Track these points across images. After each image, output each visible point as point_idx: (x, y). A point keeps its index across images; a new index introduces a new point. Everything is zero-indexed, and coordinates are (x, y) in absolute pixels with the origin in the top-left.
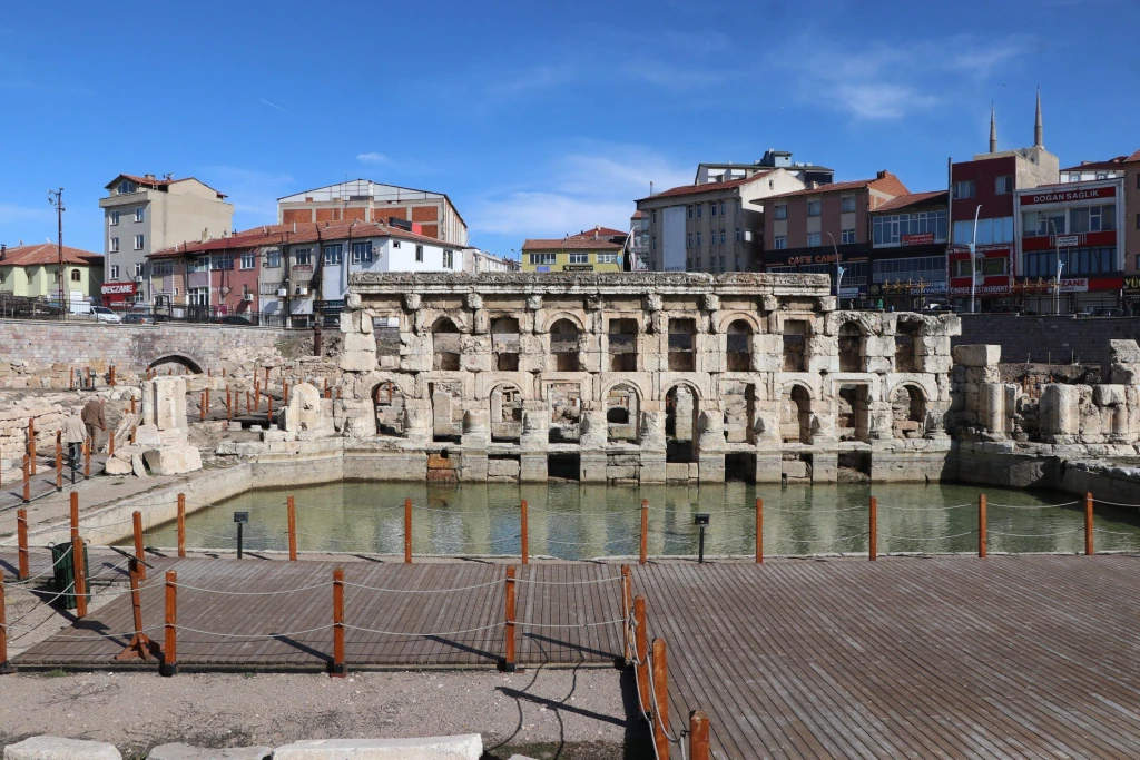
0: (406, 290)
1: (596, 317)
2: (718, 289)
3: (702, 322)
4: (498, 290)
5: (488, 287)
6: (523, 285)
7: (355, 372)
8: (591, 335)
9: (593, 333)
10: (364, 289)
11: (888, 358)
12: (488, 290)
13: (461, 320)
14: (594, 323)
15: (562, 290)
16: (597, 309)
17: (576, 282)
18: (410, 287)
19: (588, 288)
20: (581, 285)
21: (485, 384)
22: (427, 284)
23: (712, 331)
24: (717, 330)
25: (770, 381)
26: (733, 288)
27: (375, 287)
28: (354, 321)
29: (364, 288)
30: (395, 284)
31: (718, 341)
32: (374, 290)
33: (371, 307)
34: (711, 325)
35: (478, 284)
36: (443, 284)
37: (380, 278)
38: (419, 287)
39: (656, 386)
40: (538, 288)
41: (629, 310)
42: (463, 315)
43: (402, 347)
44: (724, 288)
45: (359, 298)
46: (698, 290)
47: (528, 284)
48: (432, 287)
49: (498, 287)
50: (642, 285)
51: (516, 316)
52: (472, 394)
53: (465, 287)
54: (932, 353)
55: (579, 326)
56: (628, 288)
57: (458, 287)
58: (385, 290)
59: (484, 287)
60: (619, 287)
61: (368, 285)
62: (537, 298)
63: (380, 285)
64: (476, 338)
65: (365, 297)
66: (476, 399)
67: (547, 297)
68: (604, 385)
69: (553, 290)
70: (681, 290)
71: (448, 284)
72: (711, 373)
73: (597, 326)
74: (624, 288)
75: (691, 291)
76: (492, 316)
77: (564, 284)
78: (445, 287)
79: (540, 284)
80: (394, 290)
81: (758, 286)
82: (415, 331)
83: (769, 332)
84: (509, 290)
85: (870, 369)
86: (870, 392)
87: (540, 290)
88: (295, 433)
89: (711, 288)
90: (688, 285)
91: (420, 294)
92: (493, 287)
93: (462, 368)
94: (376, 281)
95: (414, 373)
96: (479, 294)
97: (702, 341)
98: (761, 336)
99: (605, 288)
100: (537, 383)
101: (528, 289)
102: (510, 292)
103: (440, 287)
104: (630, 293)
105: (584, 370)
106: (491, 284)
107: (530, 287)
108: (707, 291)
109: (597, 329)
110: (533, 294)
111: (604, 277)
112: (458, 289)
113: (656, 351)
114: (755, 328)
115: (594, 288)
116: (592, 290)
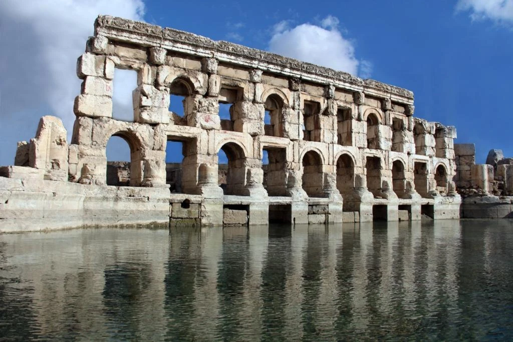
0: (155, 43)
1: (296, 97)
2: (366, 89)
3: (355, 112)
4: (232, 59)
5: (225, 55)
6: (252, 59)
7: (93, 117)
8: (291, 110)
9: (293, 108)
10: (114, 34)
11: (432, 148)
12: (224, 57)
13: (199, 80)
14: (294, 101)
15: (278, 69)
16: (298, 90)
17: (288, 65)
18: (158, 41)
19: (295, 72)
20: (291, 68)
21: (217, 142)
22: (175, 42)
23: (359, 119)
24: (362, 119)
25: (387, 156)
26: (373, 91)
27: (125, 34)
28: (97, 66)
29: (114, 32)
30: (145, 35)
31: (363, 127)
32: (124, 37)
33: (116, 55)
34: (359, 115)
35: (218, 51)
36: (189, 45)
37: (131, 26)
38: (167, 43)
39: (331, 154)
40: (262, 64)
41: (317, 95)
42: (201, 76)
43: (144, 98)
44: (369, 90)
45: (106, 41)
46: (355, 88)
47: (255, 59)
48: (179, 45)
49: (233, 57)
50: (327, 77)
51: (242, 85)
52: (206, 149)
53: (207, 51)
54: (447, 147)
55: (285, 101)
56: (319, 78)
57: (201, 50)
58: (135, 39)
59: (223, 55)
60: (313, 76)
61: (118, 30)
62: (260, 73)
63: (131, 32)
64: (209, 100)
65: (112, 42)
66: (208, 154)
67: (266, 73)
68: (301, 150)
69: (272, 68)
70: (347, 86)
71: (193, 45)
72: (359, 148)
73: (296, 104)
74: (316, 77)
76: (223, 82)
77: (280, 66)
78: (190, 48)
79: (265, 62)
80: (143, 41)
81: (385, 92)
82: (156, 84)
83: (385, 124)
84: (241, 61)
85: (427, 153)
86: (427, 167)
87: (263, 66)
88: (44, 172)
89: (362, 88)
90: (351, 83)
91: (167, 50)
92: (229, 57)
93: (198, 125)
94: (127, 28)
95: (154, 125)
96: (217, 59)
97: (355, 125)
98: (382, 125)
99: (306, 75)
100: (256, 144)
101: (255, 64)
102: (242, 63)
103: (186, 47)
104: (320, 81)
105: (288, 137)
106: (228, 53)
107: (256, 62)
108: (360, 90)
109: (297, 107)
110: (257, 68)
111: (305, 66)
112: (201, 52)
113: (331, 128)
114: (380, 120)
115: (299, 73)
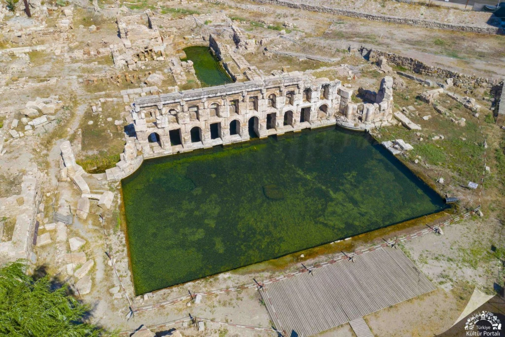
0: (157, 104)
1: (225, 101)
2: (265, 87)
3: (260, 96)
4: (191, 99)
6: (200, 96)
7: (142, 131)
8: (223, 106)
10: (141, 106)
11: (318, 98)
12: (187, 99)
13: (179, 109)
15: (214, 95)
16: (226, 99)
18: (159, 103)
20: (220, 93)
21: (189, 128)
22: (165, 101)
23: (263, 98)
24: (265, 98)
25: (281, 111)
26: (270, 86)
27: (145, 105)
28: (138, 116)
30: (153, 102)
31: (265, 102)
33: (144, 110)
35: (184, 98)
37: (147, 101)
38: (162, 102)
39: (246, 118)
40: (205, 96)
41: (235, 97)
42: (179, 107)
43: (158, 121)
44: (268, 86)
45: (139, 108)
46: (260, 88)
47: (202, 95)
48: (167, 101)
51: (197, 105)
52: (185, 131)
53: (179, 100)
54: (331, 94)
55: (220, 104)
58: (149, 105)
60: (233, 91)
61: (142, 104)
62: (205, 99)
63: (147, 103)
64: (185, 113)
67: (208, 98)
68: (229, 121)
69: (210, 96)
70: (254, 89)
71: (173, 100)
72: (263, 111)
73: (225, 103)
74: (235, 91)
75: (257, 89)
76: (189, 106)
77: (215, 93)
81: (279, 84)
82: (161, 115)
83: (281, 96)
84: (195, 98)
85: (312, 102)
86: (311, 108)
91: (163, 104)
93: (180, 124)
95: (163, 128)
96: (184, 101)
97: (260, 102)
98: (279, 97)
101: (202, 97)
103: (170, 101)
104: (237, 92)
105: (222, 117)
106: (189, 97)
108: (262, 88)
109: (225, 104)
112: (177, 101)
113: (245, 108)
114: (277, 95)
116: (224, 94)
